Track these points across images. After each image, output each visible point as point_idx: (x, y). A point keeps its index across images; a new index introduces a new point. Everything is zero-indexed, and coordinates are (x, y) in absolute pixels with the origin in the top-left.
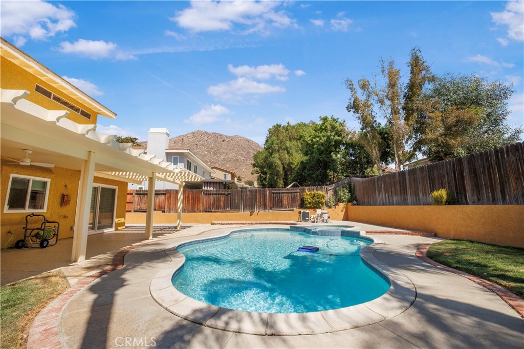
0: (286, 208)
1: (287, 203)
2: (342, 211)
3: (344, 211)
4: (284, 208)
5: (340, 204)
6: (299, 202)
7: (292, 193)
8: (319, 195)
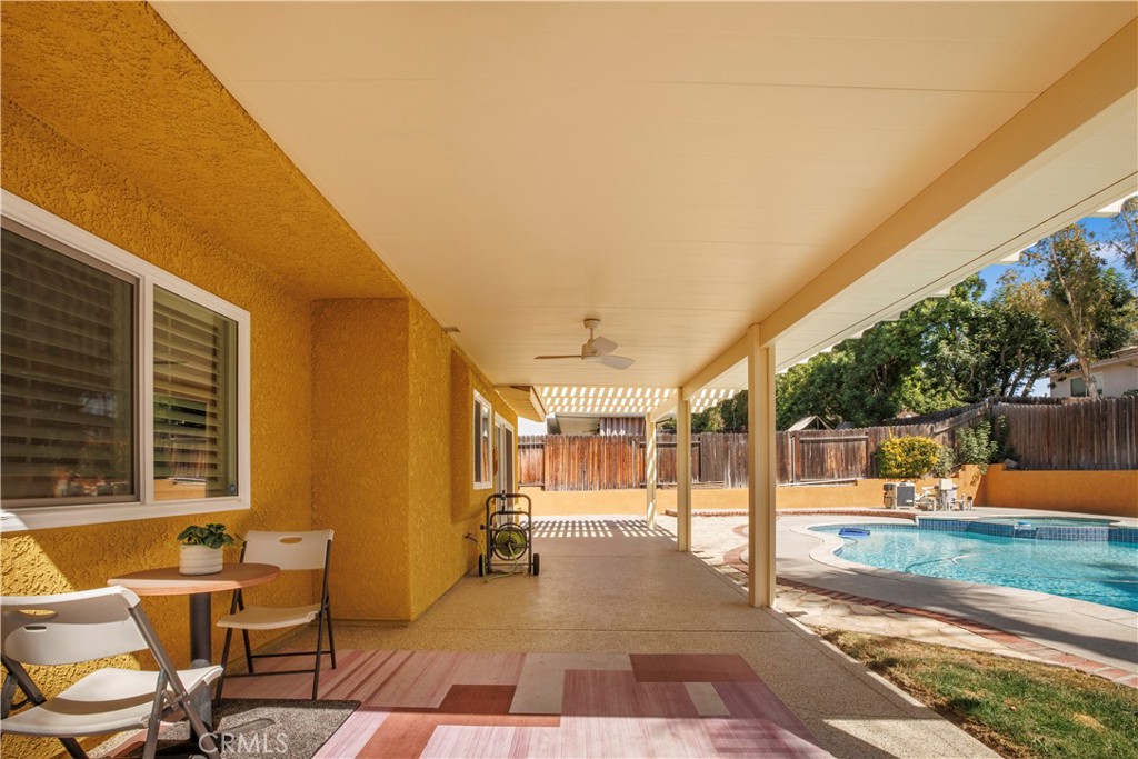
0: (833, 476)
1: (834, 465)
2: (972, 483)
3: (978, 482)
4: (828, 477)
5: (968, 467)
6: (864, 462)
7: (847, 441)
8: (924, 446)
